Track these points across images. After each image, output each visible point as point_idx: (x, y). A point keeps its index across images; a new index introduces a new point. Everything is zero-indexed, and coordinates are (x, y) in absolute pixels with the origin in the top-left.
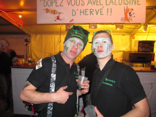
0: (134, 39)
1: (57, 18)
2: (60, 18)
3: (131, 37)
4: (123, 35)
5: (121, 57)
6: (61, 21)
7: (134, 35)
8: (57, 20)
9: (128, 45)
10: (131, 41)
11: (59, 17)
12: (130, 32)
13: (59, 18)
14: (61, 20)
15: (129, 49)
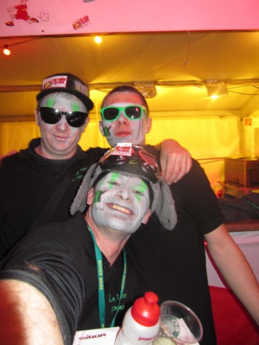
0: (250, 124)
1: (15, 12)
2: (31, 12)
3: (242, 120)
4: (221, 117)
5: (220, 175)
6: (35, 24)
7: (248, 115)
8: (16, 22)
9: (236, 142)
10: (241, 131)
11: (25, 7)
12: (239, 109)
13: (26, 13)
14: (34, 20)
15: (238, 152)
